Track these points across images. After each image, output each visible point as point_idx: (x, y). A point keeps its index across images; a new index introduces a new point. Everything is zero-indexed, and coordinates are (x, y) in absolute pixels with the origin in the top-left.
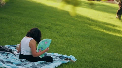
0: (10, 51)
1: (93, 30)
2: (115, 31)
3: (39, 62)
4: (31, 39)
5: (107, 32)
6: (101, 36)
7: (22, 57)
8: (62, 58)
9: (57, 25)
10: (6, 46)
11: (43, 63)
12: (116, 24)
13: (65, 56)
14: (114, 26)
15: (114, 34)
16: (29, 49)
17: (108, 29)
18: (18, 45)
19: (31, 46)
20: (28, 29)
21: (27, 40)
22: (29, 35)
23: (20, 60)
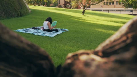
0: (39, 29)
1: (73, 20)
2: (82, 20)
3: (53, 32)
4: (48, 22)
5: (79, 20)
6: (77, 22)
7: (44, 30)
8: (62, 30)
9: (57, 18)
10: (37, 27)
11: (54, 32)
12: (82, 17)
13: (63, 29)
14: (82, 18)
15: (83, 21)
16: (47, 26)
17: (79, 19)
18: (42, 26)
19: (48, 25)
20: (46, 18)
21: (46, 23)
22: (47, 20)
23: (44, 32)
